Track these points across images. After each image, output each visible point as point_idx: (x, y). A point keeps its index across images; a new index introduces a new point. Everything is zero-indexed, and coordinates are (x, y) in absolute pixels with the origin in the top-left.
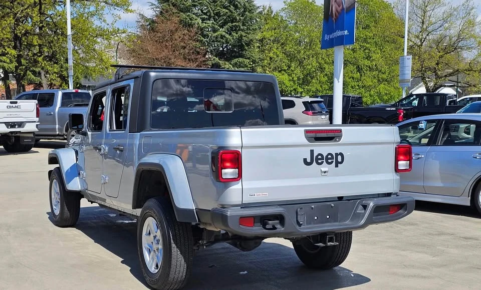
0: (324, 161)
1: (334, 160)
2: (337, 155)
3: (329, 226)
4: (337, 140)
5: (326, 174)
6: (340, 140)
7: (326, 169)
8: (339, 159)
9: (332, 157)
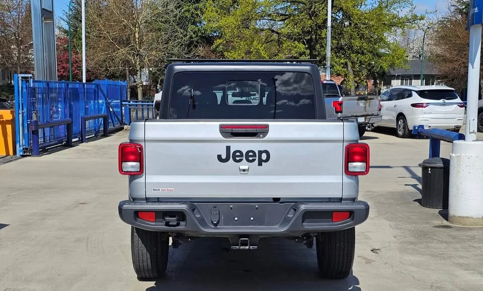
0: (244, 158)
1: (257, 158)
2: (260, 152)
3: (251, 228)
4: (261, 136)
5: (245, 172)
6: (264, 136)
7: (246, 167)
8: (264, 156)
9: (255, 155)
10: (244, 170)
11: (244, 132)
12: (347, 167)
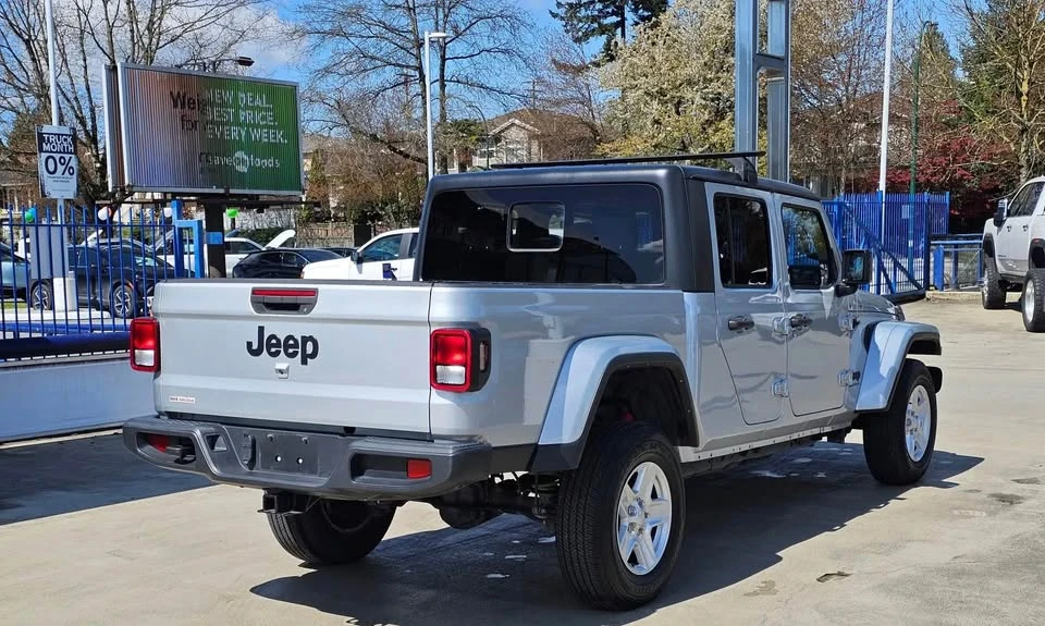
0: (282, 349)
1: (300, 350)
2: (305, 339)
4: (305, 310)
5: (284, 375)
6: (308, 312)
7: (283, 366)
8: (310, 348)
9: (296, 345)
10: (281, 372)
11: (280, 301)
12: (434, 375)
